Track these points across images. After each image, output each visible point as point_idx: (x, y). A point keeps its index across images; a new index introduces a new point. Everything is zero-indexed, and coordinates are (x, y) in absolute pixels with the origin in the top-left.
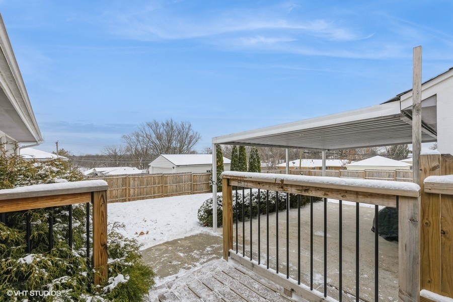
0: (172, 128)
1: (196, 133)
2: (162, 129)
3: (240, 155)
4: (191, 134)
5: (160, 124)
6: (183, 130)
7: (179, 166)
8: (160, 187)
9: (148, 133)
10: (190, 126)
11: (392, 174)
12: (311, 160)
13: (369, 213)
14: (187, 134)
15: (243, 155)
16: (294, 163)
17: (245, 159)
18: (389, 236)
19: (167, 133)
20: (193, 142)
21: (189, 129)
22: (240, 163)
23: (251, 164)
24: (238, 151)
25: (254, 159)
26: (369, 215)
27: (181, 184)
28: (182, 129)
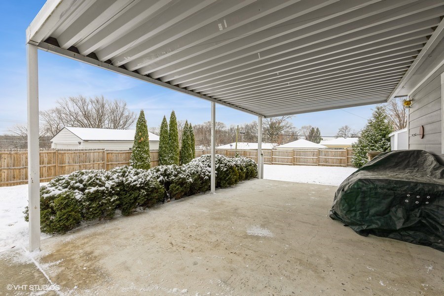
0: (103, 106)
1: (133, 113)
2: (90, 107)
3: (170, 131)
4: (126, 114)
5: (88, 101)
6: (117, 108)
7: (87, 141)
8: (52, 168)
9: (72, 110)
10: (125, 105)
11: (315, 153)
12: (246, 143)
13: (313, 190)
14: (122, 114)
15: (174, 131)
16: (231, 146)
17: (176, 135)
18: (365, 227)
19: (98, 111)
20: (128, 122)
21: (124, 109)
22: (170, 139)
23: (184, 142)
24: (168, 126)
25: (187, 137)
26: (314, 193)
27: (87, 164)
28: (115, 108)
